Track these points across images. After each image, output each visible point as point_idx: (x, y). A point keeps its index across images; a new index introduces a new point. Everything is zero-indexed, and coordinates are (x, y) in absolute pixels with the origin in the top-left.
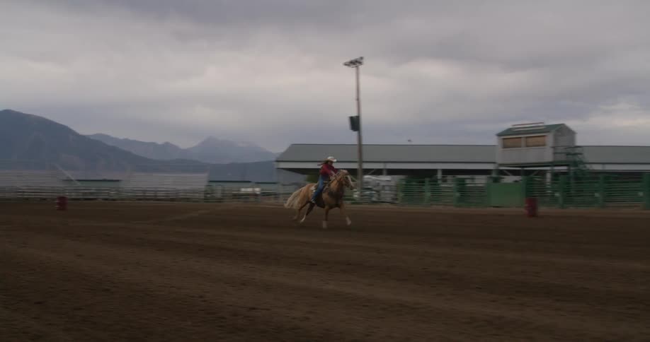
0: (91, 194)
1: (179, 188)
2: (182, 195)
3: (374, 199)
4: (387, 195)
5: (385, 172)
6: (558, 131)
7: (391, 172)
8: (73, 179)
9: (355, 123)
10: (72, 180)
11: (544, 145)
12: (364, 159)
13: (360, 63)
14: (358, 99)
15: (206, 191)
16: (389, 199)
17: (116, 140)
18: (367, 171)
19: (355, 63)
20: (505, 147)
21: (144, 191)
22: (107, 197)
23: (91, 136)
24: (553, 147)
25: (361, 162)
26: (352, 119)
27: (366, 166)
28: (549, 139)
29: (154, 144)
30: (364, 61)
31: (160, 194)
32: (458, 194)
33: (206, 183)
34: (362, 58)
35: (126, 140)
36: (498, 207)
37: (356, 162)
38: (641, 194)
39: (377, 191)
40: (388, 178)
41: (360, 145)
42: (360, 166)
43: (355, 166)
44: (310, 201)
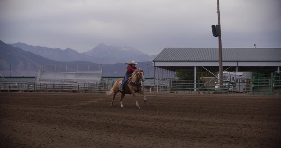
0: (15, 87)
1: (79, 82)
2: (82, 88)
3: (230, 89)
4: (241, 87)
5: (237, 69)
7: (242, 69)
8: (2, 76)
9: (216, 31)
12: (223, 59)
14: (218, 12)
15: (100, 84)
16: (242, 90)
17: (31, 47)
18: (225, 68)
21: (54, 85)
22: (27, 89)
23: (13, 44)
25: (221, 61)
26: (213, 27)
27: (224, 64)
29: (59, 50)
31: (64, 87)
33: (100, 79)
35: (39, 47)
37: (218, 61)
39: (233, 84)
40: (241, 73)
41: (220, 48)
42: (221, 64)
43: (217, 64)
44: (120, 91)
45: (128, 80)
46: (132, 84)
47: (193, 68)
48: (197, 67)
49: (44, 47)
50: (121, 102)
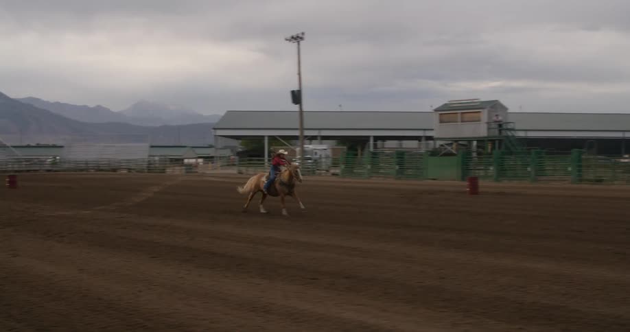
5: (319, 138)
6: (492, 107)
7: (325, 138)
8: (8, 144)
9: (296, 97)
10: (8, 147)
11: (479, 121)
12: (305, 127)
13: (302, 38)
14: (299, 74)
15: (149, 161)
19: (297, 39)
20: (441, 122)
24: (488, 123)
25: (302, 129)
26: (293, 92)
27: (307, 133)
28: (484, 115)
29: (85, 107)
30: (305, 37)
32: (397, 167)
34: (303, 34)
35: (57, 103)
36: (434, 179)
37: (297, 129)
38: (570, 169)
41: (301, 112)
42: (302, 133)
43: (297, 133)
44: (262, 191)
45: (275, 177)
46: (282, 183)
47: (263, 137)
48: (269, 136)
49: (65, 104)
50: (261, 206)
